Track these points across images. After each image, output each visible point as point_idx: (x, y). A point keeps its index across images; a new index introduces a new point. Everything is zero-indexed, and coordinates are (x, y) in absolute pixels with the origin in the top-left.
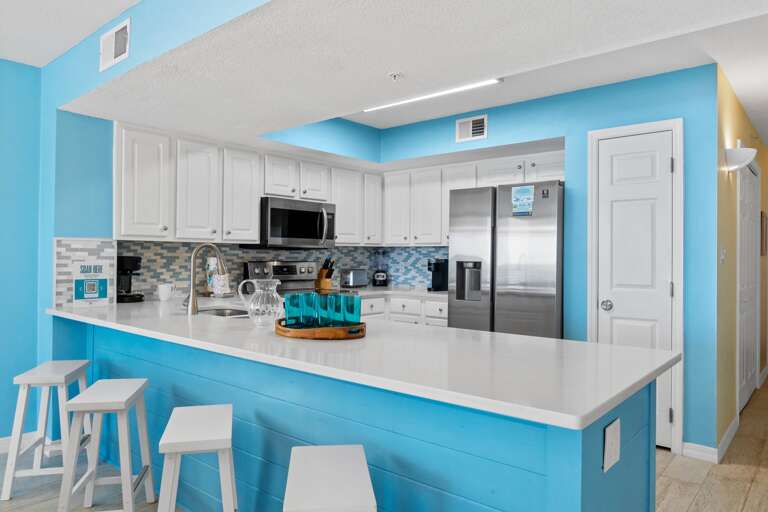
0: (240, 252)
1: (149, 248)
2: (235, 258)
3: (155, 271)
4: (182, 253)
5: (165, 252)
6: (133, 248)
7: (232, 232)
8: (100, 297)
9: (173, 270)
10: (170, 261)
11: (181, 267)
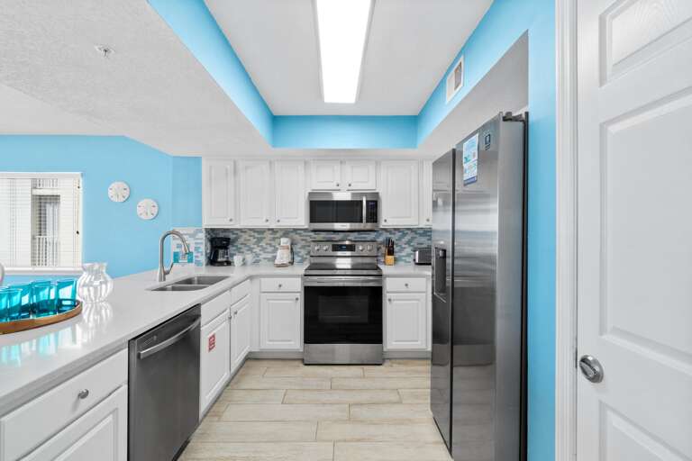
0: (312, 234)
1: (245, 232)
2: (308, 238)
3: (248, 246)
4: (268, 236)
5: (256, 235)
6: (235, 232)
7: (281, 220)
8: (189, 262)
9: (262, 246)
10: (260, 240)
11: (267, 244)
